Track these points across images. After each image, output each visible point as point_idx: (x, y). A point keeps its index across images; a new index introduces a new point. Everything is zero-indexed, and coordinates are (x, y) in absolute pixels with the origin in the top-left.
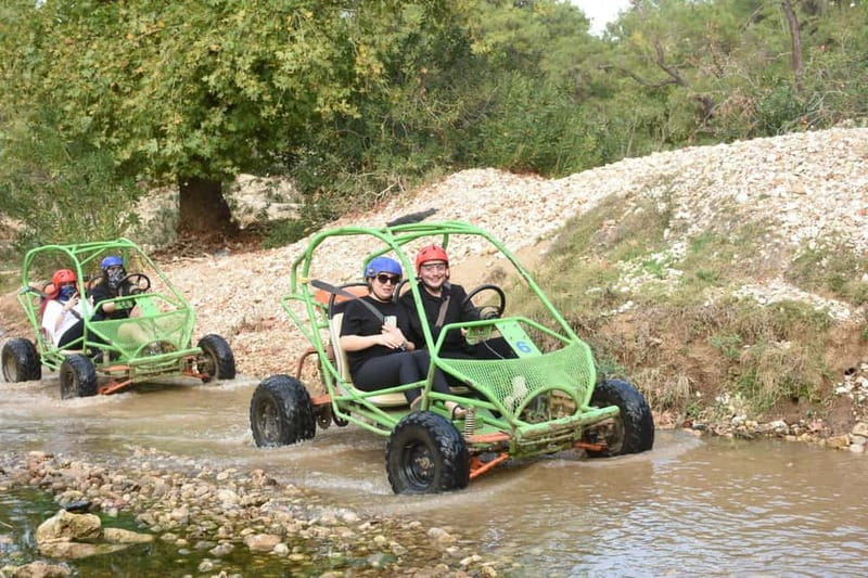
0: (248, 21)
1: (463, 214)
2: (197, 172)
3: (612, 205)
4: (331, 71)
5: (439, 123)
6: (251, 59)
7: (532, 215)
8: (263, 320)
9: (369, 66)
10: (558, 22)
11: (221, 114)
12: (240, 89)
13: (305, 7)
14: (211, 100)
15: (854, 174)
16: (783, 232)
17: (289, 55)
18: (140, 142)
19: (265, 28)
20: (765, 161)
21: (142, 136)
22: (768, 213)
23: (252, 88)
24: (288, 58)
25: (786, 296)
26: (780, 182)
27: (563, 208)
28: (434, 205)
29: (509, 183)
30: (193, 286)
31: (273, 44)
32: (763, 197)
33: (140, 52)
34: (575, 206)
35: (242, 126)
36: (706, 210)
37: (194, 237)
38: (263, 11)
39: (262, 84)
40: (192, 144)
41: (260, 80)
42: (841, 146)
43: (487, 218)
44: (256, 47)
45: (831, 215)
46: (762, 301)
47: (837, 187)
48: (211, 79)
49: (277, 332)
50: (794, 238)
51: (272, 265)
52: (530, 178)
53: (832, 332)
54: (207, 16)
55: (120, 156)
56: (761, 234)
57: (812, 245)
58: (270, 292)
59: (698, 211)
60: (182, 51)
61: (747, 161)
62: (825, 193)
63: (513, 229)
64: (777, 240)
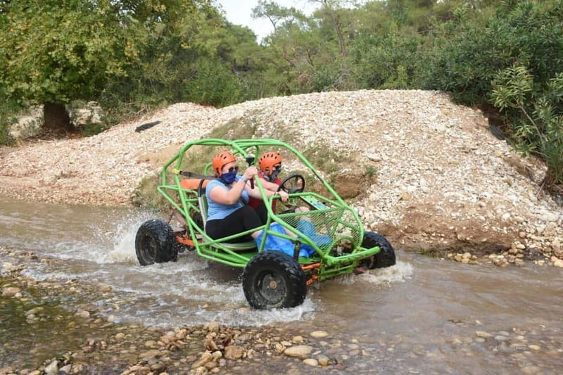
0: (72, 26)
1: (172, 124)
2: (49, 99)
3: (234, 123)
4: (113, 54)
5: (165, 81)
6: (74, 45)
7: (203, 125)
8: (71, 172)
9: (131, 52)
10: (242, 36)
11: (60, 72)
12: (68, 60)
13: (101, 21)
14: (55, 65)
15: (336, 113)
16: (301, 139)
17: (91, 44)
18: (19, 83)
19: (80, 30)
20: (301, 105)
21: (20, 80)
22: (296, 130)
23: (74, 60)
24: (91, 45)
25: (298, 169)
26: (305, 115)
27: (216, 123)
28: (159, 119)
29: (198, 110)
30: (42, 155)
31: (84, 38)
32: (296, 122)
33: (18, 39)
34: (221, 122)
35: (72, 78)
36: (272, 127)
37: (50, 130)
38: (80, 22)
39: (79, 58)
40: (46, 86)
41: (78, 56)
42: (334, 99)
43: (182, 126)
44: (76, 40)
45: (322, 132)
46: (287, 170)
47: (328, 118)
48: (53, 54)
49: (76, 178)
50: (305, 141)
51: (81, 146)
52: (209, 108)
53: (315, 186)
54: (52, 22)
55: (8, 90)
56: (292, 139)
57: (312, 145)
58: (78, 159)
59: (268, 127)
60: (40, 39)
61: (294, 105)
62: (322, 121)
63: (192, 132)
64: (298, 142)
